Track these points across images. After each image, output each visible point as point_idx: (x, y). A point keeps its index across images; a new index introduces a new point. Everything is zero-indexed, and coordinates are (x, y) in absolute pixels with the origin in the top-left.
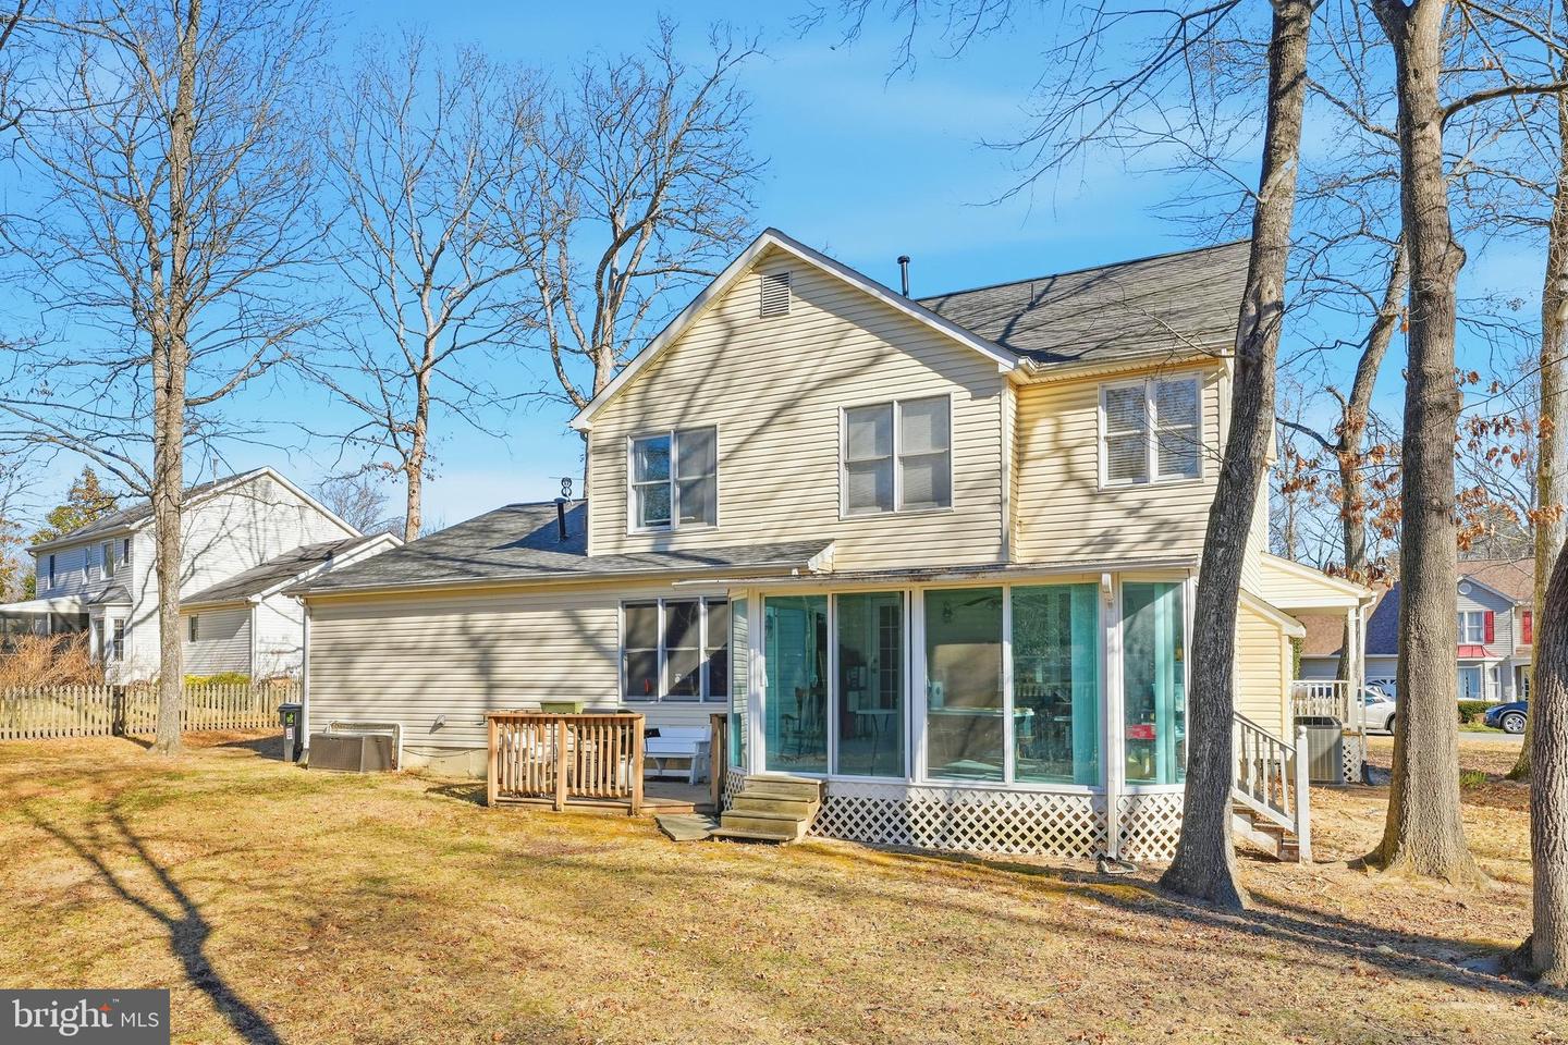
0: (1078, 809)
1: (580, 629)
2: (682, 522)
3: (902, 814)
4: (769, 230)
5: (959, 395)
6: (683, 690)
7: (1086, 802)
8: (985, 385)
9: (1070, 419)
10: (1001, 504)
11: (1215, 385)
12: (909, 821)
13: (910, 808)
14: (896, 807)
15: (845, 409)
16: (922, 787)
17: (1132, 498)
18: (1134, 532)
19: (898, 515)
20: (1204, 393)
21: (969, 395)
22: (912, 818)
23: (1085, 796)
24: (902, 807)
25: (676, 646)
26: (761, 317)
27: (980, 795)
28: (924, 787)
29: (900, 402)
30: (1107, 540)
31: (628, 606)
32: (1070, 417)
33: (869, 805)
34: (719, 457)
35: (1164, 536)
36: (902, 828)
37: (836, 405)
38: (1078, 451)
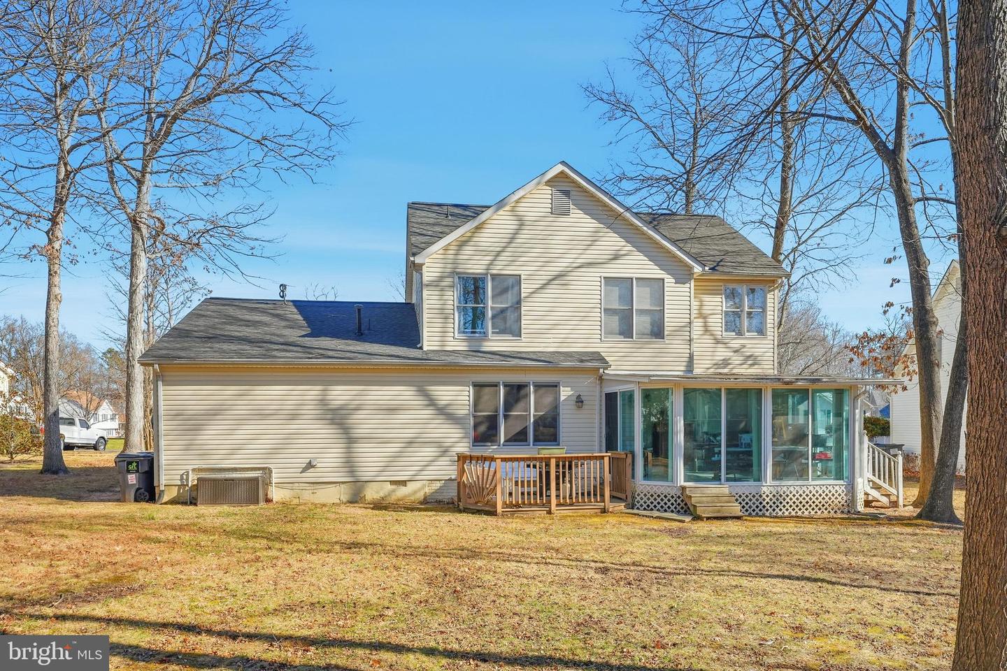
0: (840, 492)
1: (432, 402)
2: (493, 333)
3: (761, 500)
4: (563, 163)
5: (669, 280)
6: (519, 438)
7: (843, 488)
8: (683, 276)
9: (707, 299)
10: (690, 340)
11: (773, 293)
12: (764, 503)
13: (764, 496)
14: (757, 496)
15: (604, 278)
16: (768, 486)
17: (736, 343)
18: (737, 359)
19: (635, 341)
20: (769, 296)
21: (674, 281)
22: (766, 501)
23: (843, 485)
24: (761, 496)
25: (510, 412)
26: (552, 213)
27: (797, 488)
28: (770, 486)
29: (636, 278)
30: (726, 363)
31: (475, 385)
32: (706, 298)
33: (743, 497)
34: (523, 295)
35: (750, 362)
36: (761, 507)
37: (599, 275)
38: (711, 317)
